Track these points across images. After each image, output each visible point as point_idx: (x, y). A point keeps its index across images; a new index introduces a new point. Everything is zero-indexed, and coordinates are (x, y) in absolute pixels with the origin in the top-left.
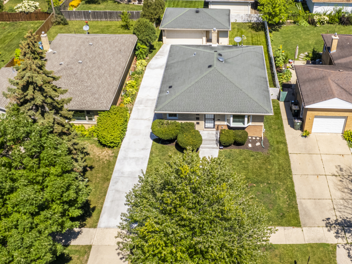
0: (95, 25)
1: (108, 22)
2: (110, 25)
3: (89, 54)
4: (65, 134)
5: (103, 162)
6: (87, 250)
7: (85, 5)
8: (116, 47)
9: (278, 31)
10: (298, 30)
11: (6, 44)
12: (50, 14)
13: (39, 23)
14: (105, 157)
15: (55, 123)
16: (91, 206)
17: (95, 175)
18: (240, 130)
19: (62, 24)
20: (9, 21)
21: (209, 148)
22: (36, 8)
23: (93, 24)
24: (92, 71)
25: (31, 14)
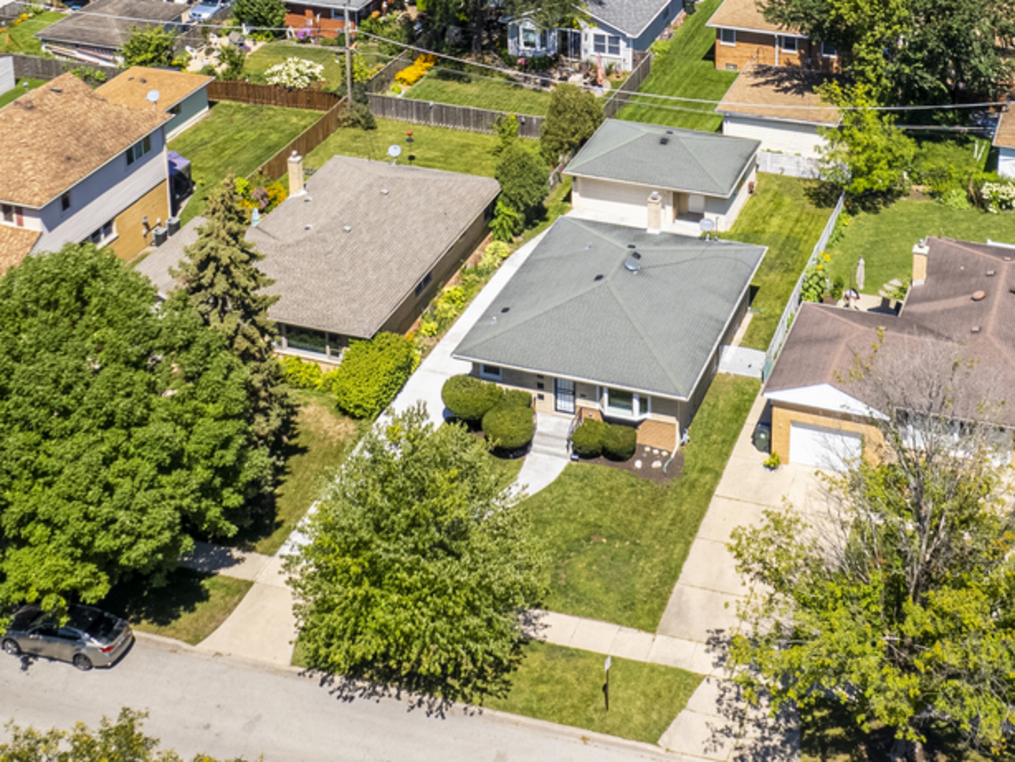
0: (437, 139)
1: (471, 134)
2: (471, 142)
3: (371, 214)
4: (253, 358)
5: (331, 444)
6: (243, 587)
7: (433, 82)
8: (440, 204)
9: (876, 211)
10: (930, 216)
11: (223, 160)
12: (340, 98)
13: (312, 115)
14: (339, 434)
15: (239, 332)
16: (278, 519)
17: (306, 464)
18: (623, 427)
19: (363, 127)
20: (247, 101)
21: (549, 453)
22: (313, 78)
23: (432, 136)
24: (366, 253)
25: (300, 93)
